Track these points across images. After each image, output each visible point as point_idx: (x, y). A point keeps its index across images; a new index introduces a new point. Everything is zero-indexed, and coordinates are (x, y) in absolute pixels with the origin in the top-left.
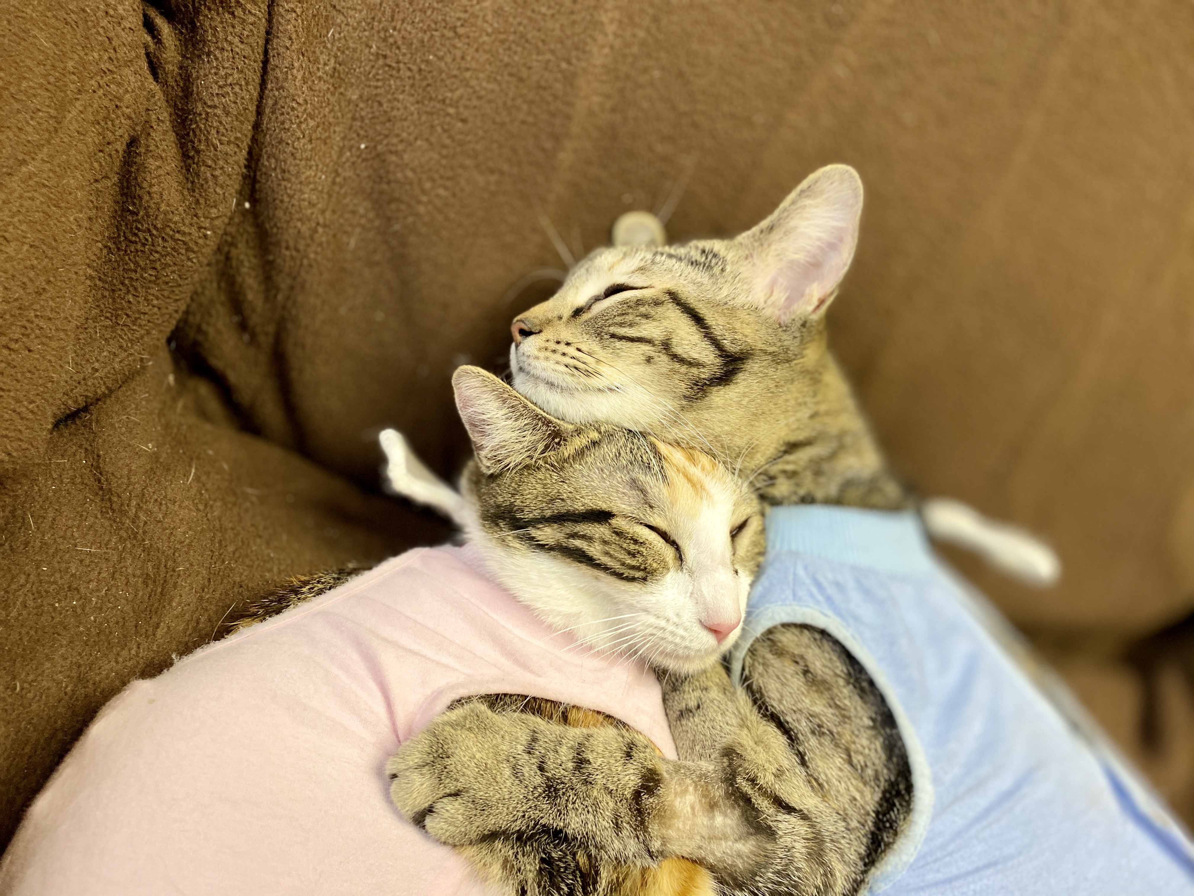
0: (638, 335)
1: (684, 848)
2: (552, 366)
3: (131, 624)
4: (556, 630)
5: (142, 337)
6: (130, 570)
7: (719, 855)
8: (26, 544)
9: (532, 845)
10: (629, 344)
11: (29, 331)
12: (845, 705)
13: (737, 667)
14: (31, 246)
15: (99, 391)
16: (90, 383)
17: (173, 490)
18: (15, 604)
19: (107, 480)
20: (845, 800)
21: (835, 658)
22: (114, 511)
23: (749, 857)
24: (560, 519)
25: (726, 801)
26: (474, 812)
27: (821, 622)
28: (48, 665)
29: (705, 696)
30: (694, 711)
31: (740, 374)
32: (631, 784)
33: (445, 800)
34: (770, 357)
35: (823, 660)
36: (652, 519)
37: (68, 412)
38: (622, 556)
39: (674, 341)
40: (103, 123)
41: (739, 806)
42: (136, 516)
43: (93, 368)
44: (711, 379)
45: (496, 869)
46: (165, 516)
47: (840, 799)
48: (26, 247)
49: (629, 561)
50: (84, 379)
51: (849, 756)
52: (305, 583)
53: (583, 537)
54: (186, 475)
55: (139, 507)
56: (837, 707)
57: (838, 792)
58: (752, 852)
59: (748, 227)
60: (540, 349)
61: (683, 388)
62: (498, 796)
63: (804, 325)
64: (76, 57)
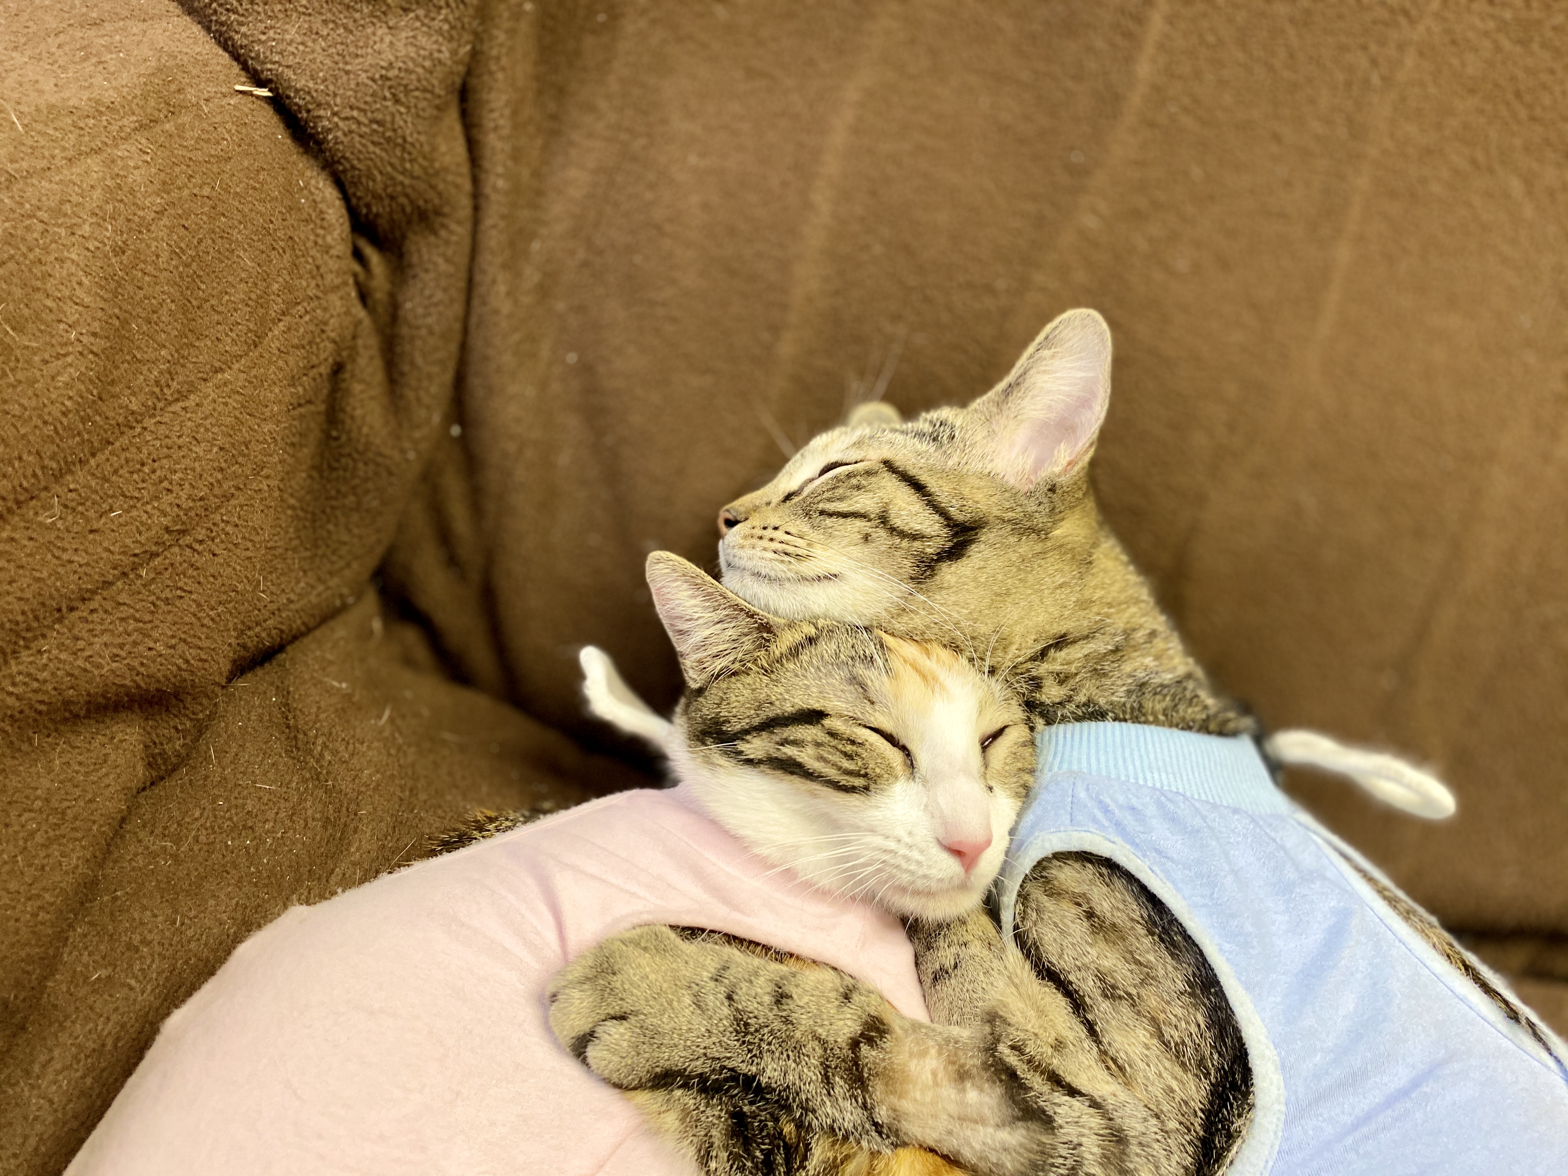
0: (851, 509)
1: (928, 1131)
2: (759, 554)
3: (304, 870)
4: (773, 866)
5: (342, 569)
6: (310, 812)
7: (977, 1147)
8: (206, 777)
9: (721, 1099)
10: (841, 521)
11: (214, 534)
12: (1149, 961)
13: (1007, 917)
14: (221, 449)
15: (294, 626)
16: (284, 615)
17: (363, 729)
18: (187, 837)
19: (294, 717)
20: (1157, 1091)
21: (1129, 899)
22: (298, 749)
23: (1019, 1153)
24: (769, 725)
25: (983, 1073)
26: (642, 1039)
27: (1103, 848)
28: (212, 902)
29: (963, 952)
30: (950, 971)
31: (974, 546)
32: (846, 1030)
33: (608, 1023)
34: (1009, 528)
35: (1113, 901)
36: (872, 719)
37: (261, 646)
38: (837, 758)
39: (893, 512)
40: (308, 347)
41: (1001, 1081)
42: (321, 755)
43: (288, 599)
44: (938, 554)
45: (671, 1120)
46: (352, 755)
47: (1150, 1089)
48: (215, 449)
49: (847, 764)
50: (279, 610)
51: (1159, 1029)
52: (491, 820)
53: (795, 743)
54: (379, 717)
55: (325, 746)
56: (1138, 963)
57: (1148, 1079)
58: (1021, 1145)
59: (984, 391)
60: (745, 537)
61: (908, 566)
62: (672, 1024)
63: (1052, 489)
64: (281, 279)
